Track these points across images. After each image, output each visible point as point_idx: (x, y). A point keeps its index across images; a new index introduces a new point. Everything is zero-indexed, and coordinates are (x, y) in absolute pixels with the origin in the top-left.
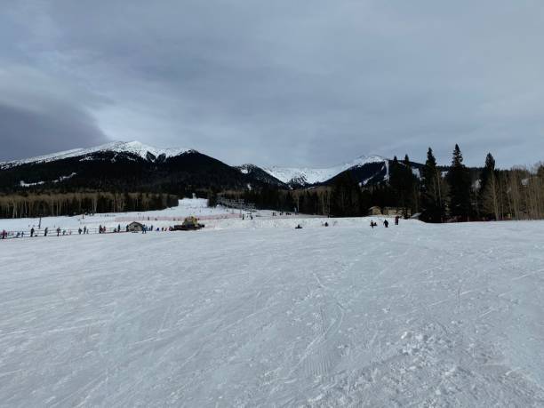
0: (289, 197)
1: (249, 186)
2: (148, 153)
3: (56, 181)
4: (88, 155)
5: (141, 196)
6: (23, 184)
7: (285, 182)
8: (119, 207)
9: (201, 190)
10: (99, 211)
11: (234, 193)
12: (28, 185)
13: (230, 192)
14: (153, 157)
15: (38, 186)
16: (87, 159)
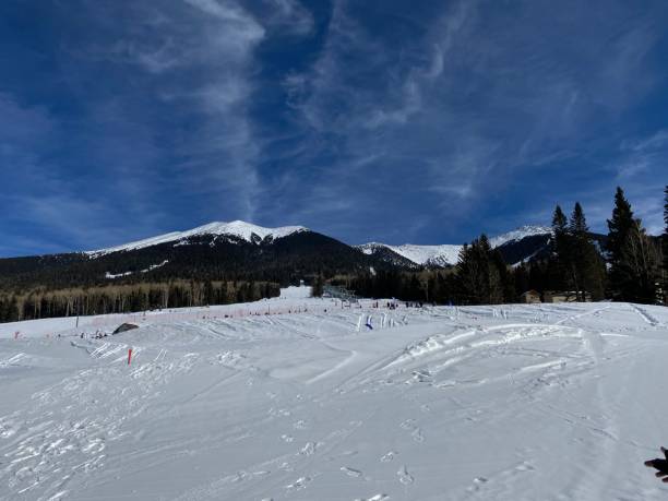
0: (415, 282)
1: (372, 269)
2: (253, 234)
3: (145, 271)
4: (184, 239)
6: (108, 275)
7: (419, 263)
9: (311, 276)
11: (345, 277)
12: (113, 276)
13: (338, 277)
14: (259, 239)
15: (125, 277)
16: (182, 243)
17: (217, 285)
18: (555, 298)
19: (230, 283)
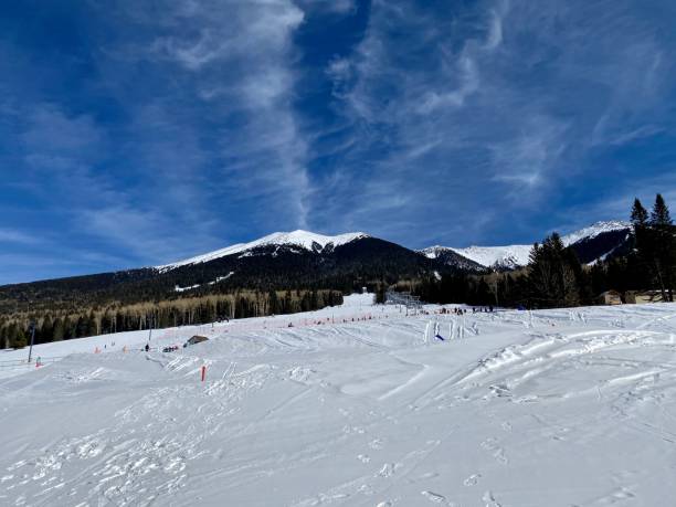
0: (484, 285)
1: (436, 274)
2: (314, 243)
3: (212, 283)
4: (248, 250)
5: (289, 294)
6: (177, 289)
7: (487, 266)
8: (262, 310)
9: (373, 282)
10: (238, 316)
11: (408, 283)
12: (182, 290)
13: (402, 283)
14: (320, 247)
15: (193, 290)
16: (246, 255)
17: (281, 294)
18: (638, 298)
19: (294, 292)
